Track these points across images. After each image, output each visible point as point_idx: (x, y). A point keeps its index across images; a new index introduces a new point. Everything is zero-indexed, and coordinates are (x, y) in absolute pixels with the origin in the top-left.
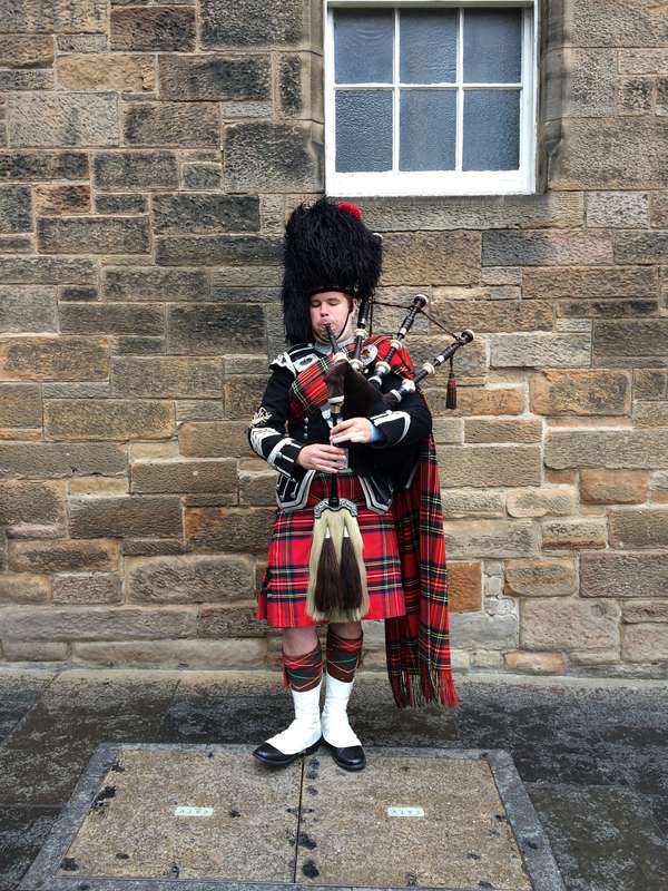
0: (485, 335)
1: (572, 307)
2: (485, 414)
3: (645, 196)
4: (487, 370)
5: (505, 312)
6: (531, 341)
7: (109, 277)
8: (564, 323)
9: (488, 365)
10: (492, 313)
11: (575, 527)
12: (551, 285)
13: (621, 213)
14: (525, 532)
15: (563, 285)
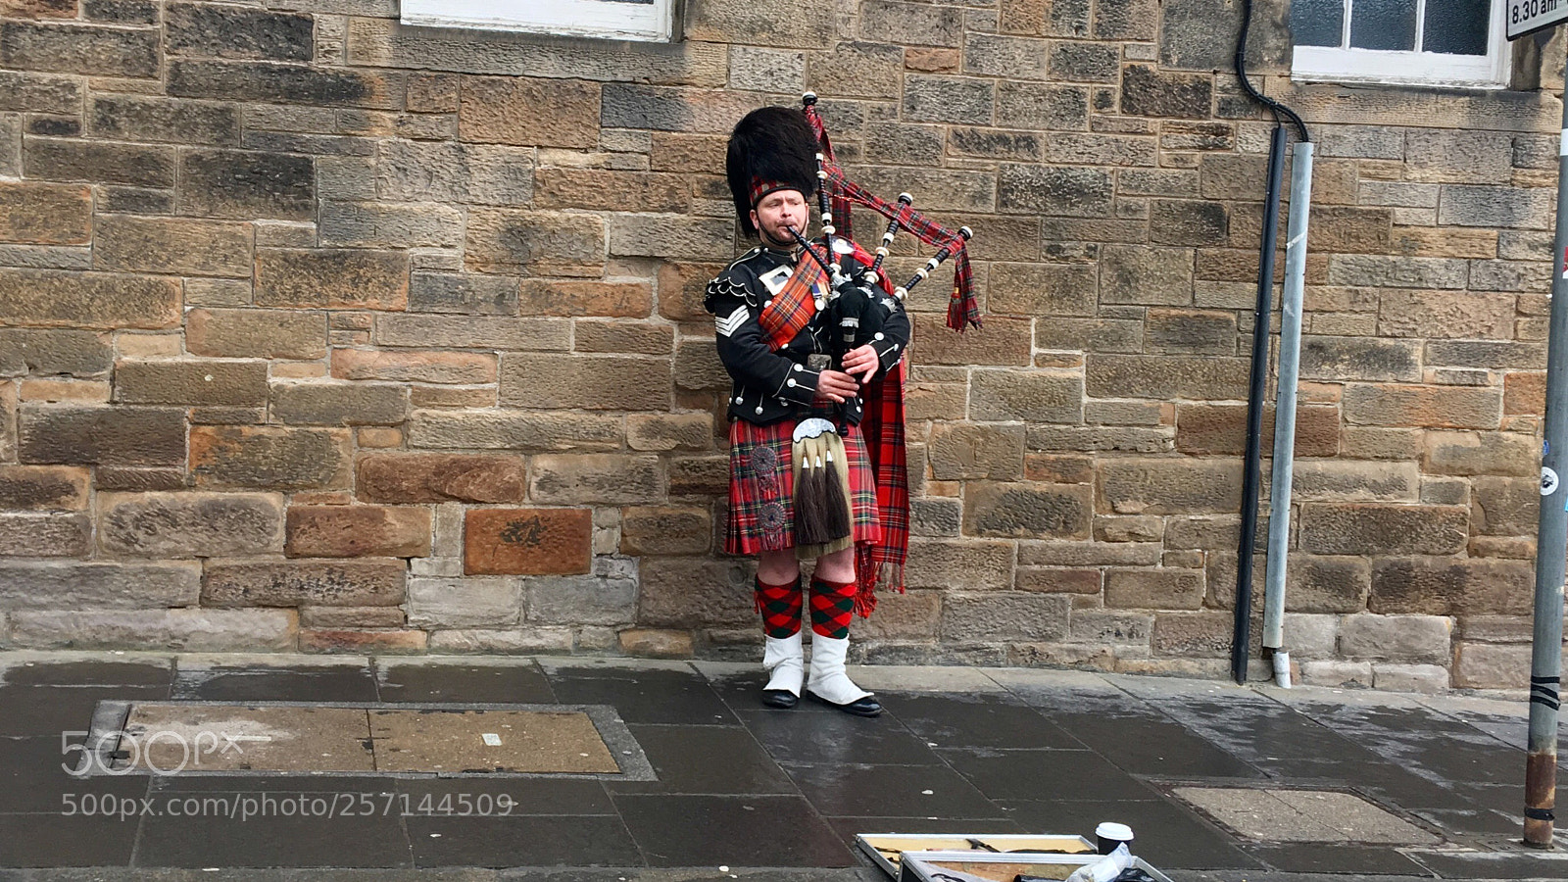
0: (604, 213)
1: (712, 186)
2: (602, 315)
3: (800, 56)
4: (606, 259)
5: (630, 187)
6: (661, 224)
7: (97, 106)
8: (702, 204)
9: (607, 253)
10: (613, 186)
11: (712, 465)
12: (686, 155)
13: (772, 75)
14: (648, 470)
15: (700, 156)
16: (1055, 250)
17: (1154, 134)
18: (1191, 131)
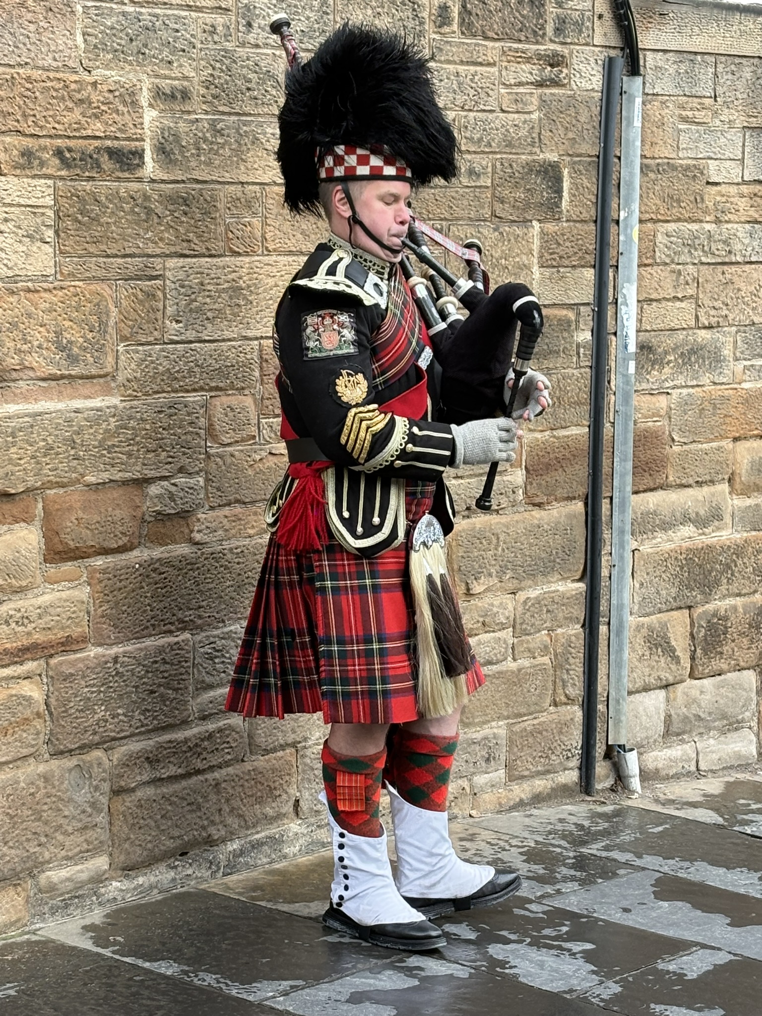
1: (23, 155)
8: (12, 187)
17: (493, 64)
18: (528, 60)
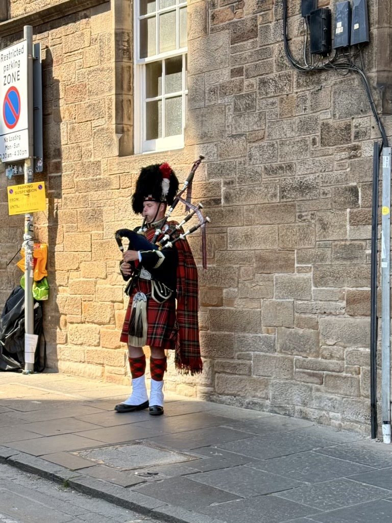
3: (215, 145)
16: (300, 217)
17: (332, 154)
18: (345, 150)
